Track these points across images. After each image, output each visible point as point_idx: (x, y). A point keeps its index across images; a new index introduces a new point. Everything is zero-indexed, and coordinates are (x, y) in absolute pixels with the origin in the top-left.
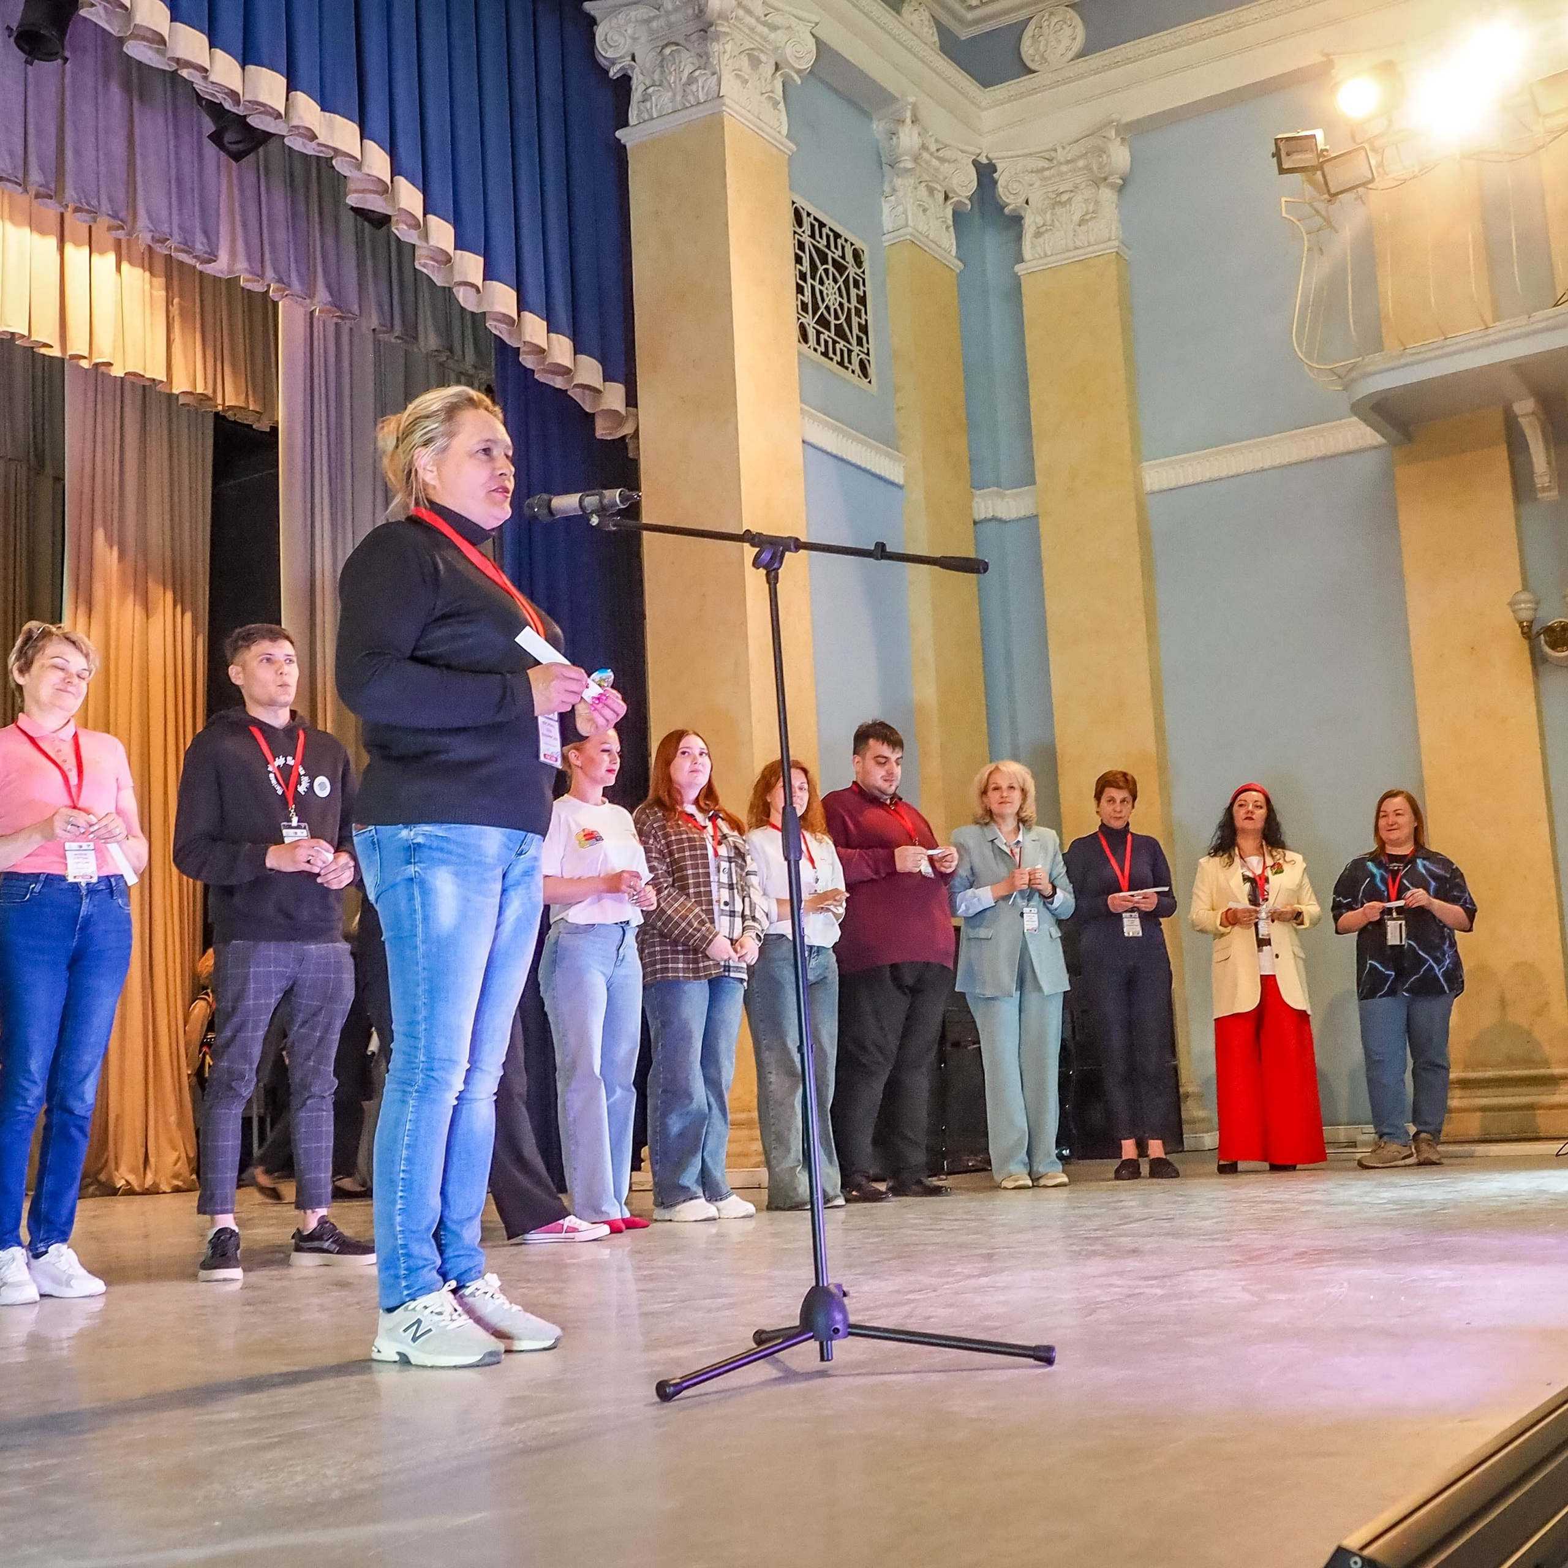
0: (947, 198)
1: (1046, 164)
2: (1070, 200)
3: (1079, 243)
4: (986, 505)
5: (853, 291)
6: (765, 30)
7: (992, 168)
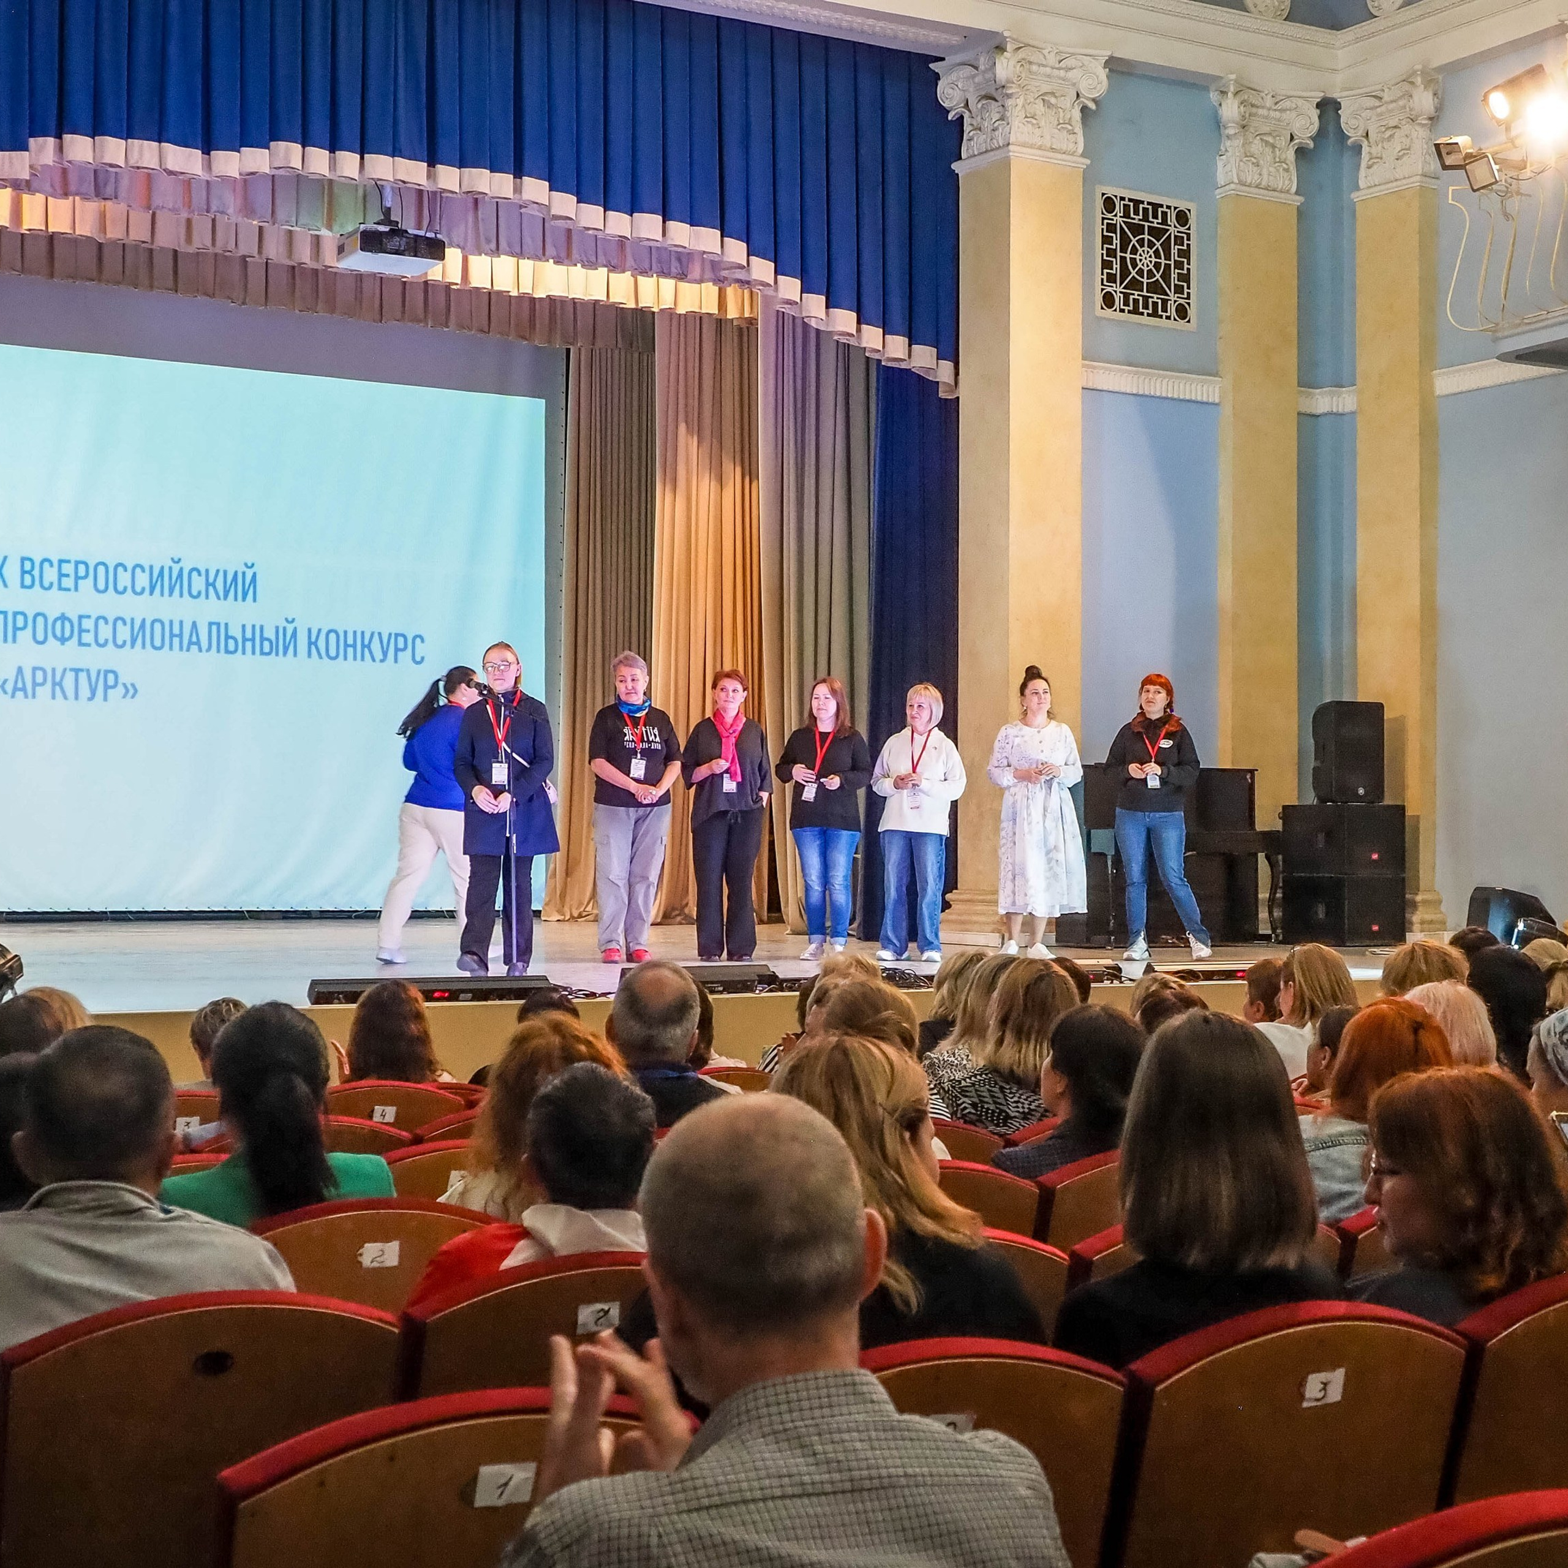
0: (1292, 138)
1: (1377, 103)
2: (1391, 136)
3: (1398, 177)
4: (1323, 402)
5: (1174, 250)
6: (1062, 73)
7: (1337, 106)
